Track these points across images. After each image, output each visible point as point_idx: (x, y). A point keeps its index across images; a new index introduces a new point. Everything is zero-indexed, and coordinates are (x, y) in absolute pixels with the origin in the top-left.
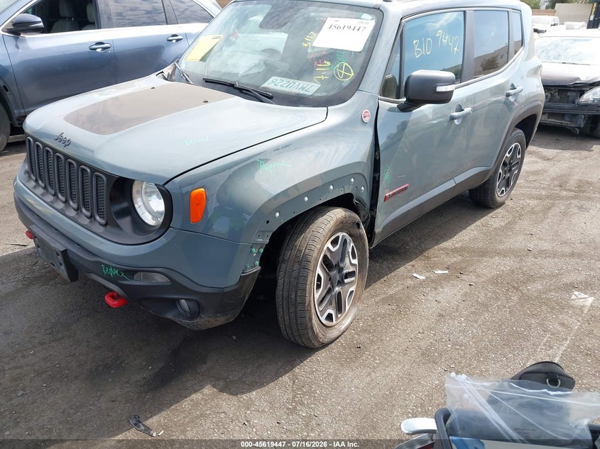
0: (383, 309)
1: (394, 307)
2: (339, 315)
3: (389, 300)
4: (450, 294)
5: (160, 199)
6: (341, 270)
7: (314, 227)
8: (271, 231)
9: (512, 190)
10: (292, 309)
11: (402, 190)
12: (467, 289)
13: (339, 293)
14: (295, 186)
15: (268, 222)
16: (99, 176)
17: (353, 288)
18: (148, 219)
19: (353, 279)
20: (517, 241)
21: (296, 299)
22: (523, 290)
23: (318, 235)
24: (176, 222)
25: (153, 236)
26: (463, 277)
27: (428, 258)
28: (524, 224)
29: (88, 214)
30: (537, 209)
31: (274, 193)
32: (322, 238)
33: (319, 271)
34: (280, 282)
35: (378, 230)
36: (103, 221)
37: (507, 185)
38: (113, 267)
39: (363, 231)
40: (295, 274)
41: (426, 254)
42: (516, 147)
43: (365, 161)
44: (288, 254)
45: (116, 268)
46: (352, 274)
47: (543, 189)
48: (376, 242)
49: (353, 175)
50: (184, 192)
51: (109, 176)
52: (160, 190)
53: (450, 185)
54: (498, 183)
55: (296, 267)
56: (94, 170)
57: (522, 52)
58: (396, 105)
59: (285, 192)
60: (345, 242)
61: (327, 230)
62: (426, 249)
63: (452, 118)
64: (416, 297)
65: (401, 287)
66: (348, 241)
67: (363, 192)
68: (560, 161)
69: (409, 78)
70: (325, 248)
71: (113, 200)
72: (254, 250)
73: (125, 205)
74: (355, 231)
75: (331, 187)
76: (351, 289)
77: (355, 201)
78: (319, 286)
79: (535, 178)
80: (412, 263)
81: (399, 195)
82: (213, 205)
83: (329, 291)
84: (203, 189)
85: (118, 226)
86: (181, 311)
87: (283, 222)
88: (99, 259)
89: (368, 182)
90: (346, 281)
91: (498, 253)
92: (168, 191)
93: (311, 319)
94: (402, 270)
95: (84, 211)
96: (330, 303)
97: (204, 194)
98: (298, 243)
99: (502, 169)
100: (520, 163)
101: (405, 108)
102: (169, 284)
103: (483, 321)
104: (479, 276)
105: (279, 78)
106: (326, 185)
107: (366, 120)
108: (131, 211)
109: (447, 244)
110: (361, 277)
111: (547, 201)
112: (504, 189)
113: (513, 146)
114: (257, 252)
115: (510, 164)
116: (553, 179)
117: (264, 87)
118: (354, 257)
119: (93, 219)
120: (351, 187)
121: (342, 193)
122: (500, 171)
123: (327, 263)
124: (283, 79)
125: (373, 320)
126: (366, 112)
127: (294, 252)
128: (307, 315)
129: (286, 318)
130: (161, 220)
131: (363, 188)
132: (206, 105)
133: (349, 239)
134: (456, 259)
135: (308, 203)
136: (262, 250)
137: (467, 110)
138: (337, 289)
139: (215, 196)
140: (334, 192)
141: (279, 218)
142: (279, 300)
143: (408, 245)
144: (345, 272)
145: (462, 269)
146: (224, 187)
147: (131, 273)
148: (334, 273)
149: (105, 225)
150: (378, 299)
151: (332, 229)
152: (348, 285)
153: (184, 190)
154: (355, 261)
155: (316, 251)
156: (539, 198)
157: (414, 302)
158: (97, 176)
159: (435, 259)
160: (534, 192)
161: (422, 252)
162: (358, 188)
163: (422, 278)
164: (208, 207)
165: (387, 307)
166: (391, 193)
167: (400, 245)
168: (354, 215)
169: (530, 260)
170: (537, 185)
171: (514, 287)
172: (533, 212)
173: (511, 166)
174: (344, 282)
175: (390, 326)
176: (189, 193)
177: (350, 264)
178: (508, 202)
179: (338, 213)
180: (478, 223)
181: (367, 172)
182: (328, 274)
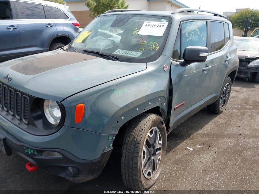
0: (175, 167)
1: (180, 166)
2: (154, 172)
3: (177, 162)
4: (207, 158)
5: (59, 110)
6: (154, 147)
7: (141, 124)
8: (119, 127)
9: (226, 105)
10: (130, 171)
11: (182, 105)
12: (214, 155)
13: (154, 160)
14: (132, 102)
15: (118, 122)
16: (26, 97)
17: (160, 157)
18: (52, 121)
19: (160, 151)
20: (234, 130)
21: (132, 166)
22: (243, 155)
23: (144, 129)
24: (67, 123)
25: (53, 131)
26: (211, 148)
27: (193, 139)
28: (234, 121)
29: (19, 118)
30: (239, 114)
31: (121, 106)
32: (146, 131)
33: (144, 149)
34: (124, 155)
35: (171, 125)
36: (26, 122)
37: (224, 103)
38: (31, 149)
39: (164, 126)
40: (132, 151)
41: (191, 137)
42: (228, 85)
43: (166, 90)
44: (128, 140)
45: (32, 149)
46: (159, 149)
47: (239, 105)
48: (170, 131)
49: (160, 97)
50: (72, 106)
51: (31, 97)
52: (59, 105)
53: (202, 103)
54: (221, 102)
55: (132, 147)
56: (23, 94)
57: (229, 42)
58: (179, 63)
59: (127, 106)
60: (156, 132)
61: (148, 126)
62: (191, 134)
63: (204, 70)
64: (190, 160)
65: (182, 155)
66: (157, 131)
67: (164, 106)
68: (242, 92)
69: (185, 50)
70: (147, 136)
71: (33, 110)
72: (110, 138)
73: (40, 113)
74: (161, 126)
75: (150, 103)
76: (159, 158)
77: (160, 110)
78: (144, 157)
79: (234, 100)
80: (186, 141)
81: (180, 107)
82: (88, 113)
83: (149, 159)
84: (83, 104)
85: (34, 125)
86: (69, 173)
87: (125, 122)
88: (23, 144)
89: (167, 100)
90: (157, 153)
91: (225, 136)
92: (63, 105)
93: (140, 176)
94: (181, 145)
95: (17, 116)
96: (149, 166)
97: (83, 107)
98: (133, 133)
99: (223, 95)
100: (229, 93)
101: (183, 65)
102: (62, 158)
103: (226, 173)
104: (219, 148)
105: (121, 50)
106: (147, 102)
107: (166, 69)
108: (43, 117)
109: (200, 132)
110: (163, 150)
111: (242, 110)
112: (223, 105)
113: (227, 84)
114: (111, 139)
115: (225, 93)
116: (242, 100)
117: (114, 54)
118: (160, 140)
119: (21, 121)
120: (159, 103)
121: (155, 106)
122: (222, 96)
123: (148, 144)
124: (123, 50)
125: (171, 174)
126: (166, 66)
127: (131, 138)
128: (139, 174)
129: (127, 176)
130: (58, 121)
131: (164, 104)
132: (85, 61)
133: (158, 130)
134: (205, 139)
135: (139, 111)
136: (114, 138)
137: (210, 66)
138: (152, 158)
139: (89, 108)
140: (151, 106)
141: (124, 120)
142: (123, 166)
143: (182, 132)
144: (156, 148)
145: (210, 144)
146: (94, 103)
147: (41, 152)
148: (151, 149)
149: (28, 124)
150: (171, 161)
151: (151, 125)
152: (157, 155)
153: (72, 105)
154: (161, 142)
155: (143, 138)
156: (238, 109)
157: (190, 163)
158: (25, 97)
159: (196, 139)
160: (235, 106)
161: (189, 136)
162: (162, 104)
163: (191, 149)
164: (86, 115)
165: (177, 166)
166: (177, 106)
167: (178, 132)
168: (160, 117)
169: (242, 140)
170: (235, 103)
171: (237, 154)
172: (236, 115)
173: (226, 94)
174: (156, 154)
175: (180, 177)
176: (75, 106)
177: (159, 143)
178: (224, 111)
179: (153, 117)
180: (213, 121)
181: (166, 95)
182: (148, 150)
